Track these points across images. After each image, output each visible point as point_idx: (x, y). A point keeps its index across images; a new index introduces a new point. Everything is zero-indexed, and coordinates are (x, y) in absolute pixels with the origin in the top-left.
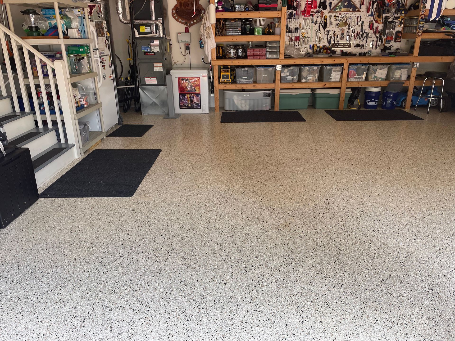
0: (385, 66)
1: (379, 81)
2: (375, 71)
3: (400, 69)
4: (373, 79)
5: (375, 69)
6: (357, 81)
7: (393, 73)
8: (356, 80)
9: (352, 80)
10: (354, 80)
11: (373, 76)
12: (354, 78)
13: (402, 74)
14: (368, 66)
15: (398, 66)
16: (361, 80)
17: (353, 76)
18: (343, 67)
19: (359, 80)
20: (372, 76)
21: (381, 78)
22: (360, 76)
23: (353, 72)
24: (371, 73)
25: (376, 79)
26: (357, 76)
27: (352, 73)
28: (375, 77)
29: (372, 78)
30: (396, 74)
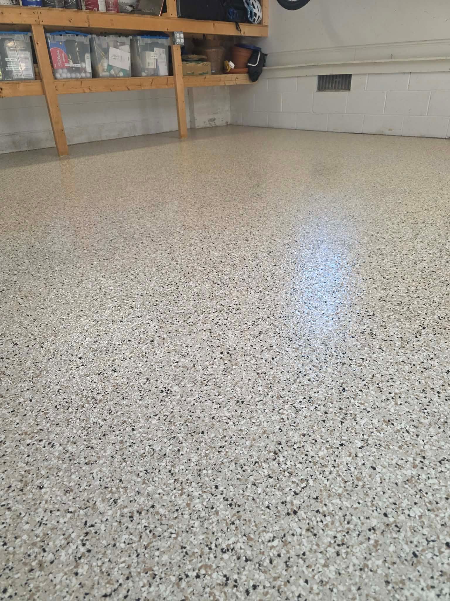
0: (123, 39)
1: (119, 77)
2: (106, 51)
3: (151, 47)
4: (107, 74)
5: (105, 46)
6: (77, 79)
7: (143, 59)
8: (74, 75)
9: (64, 76)
10: (69, 75)
11: (105, 65)
12: (65, 70)
13: (159, 61)
14: (90, 36)
15: (148, 40)
16: (83, 75)
17: (63, 64)
18: (31, 38)
19: (78, 75)
20: (102, 65)
21: (122, 70)
22: (79, 65)
23: (61, 53)
24: (101, 58)
25: (112, 72)
26: (71, 64)
27: (60, 56)
28: (110, 67)
29: (103, 70)
30: (148, 60)
